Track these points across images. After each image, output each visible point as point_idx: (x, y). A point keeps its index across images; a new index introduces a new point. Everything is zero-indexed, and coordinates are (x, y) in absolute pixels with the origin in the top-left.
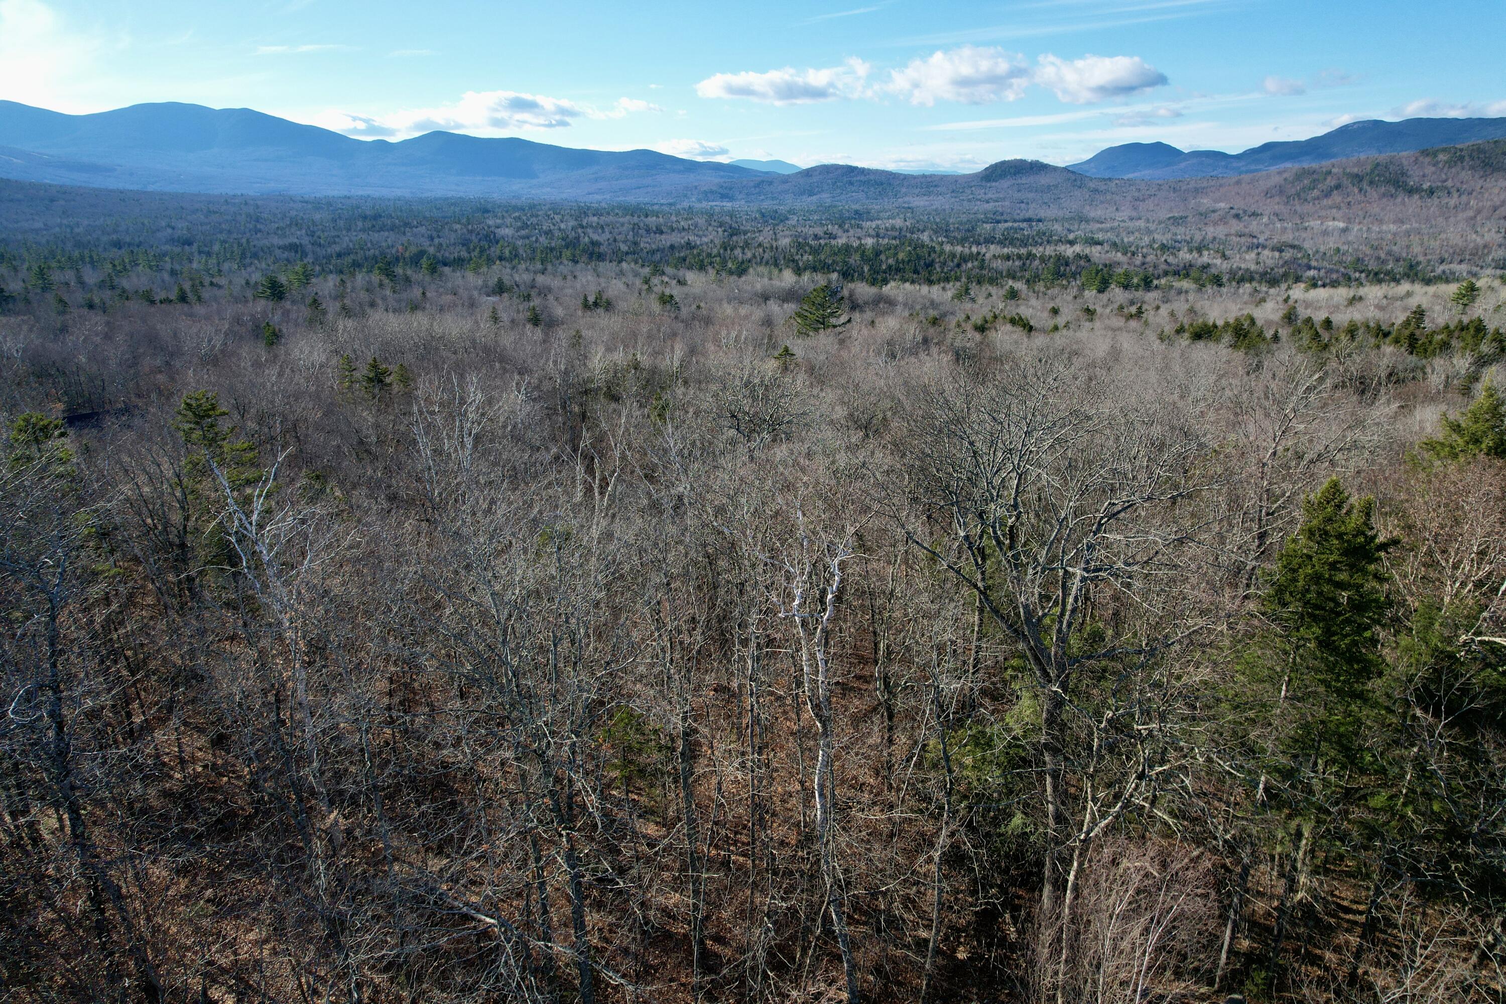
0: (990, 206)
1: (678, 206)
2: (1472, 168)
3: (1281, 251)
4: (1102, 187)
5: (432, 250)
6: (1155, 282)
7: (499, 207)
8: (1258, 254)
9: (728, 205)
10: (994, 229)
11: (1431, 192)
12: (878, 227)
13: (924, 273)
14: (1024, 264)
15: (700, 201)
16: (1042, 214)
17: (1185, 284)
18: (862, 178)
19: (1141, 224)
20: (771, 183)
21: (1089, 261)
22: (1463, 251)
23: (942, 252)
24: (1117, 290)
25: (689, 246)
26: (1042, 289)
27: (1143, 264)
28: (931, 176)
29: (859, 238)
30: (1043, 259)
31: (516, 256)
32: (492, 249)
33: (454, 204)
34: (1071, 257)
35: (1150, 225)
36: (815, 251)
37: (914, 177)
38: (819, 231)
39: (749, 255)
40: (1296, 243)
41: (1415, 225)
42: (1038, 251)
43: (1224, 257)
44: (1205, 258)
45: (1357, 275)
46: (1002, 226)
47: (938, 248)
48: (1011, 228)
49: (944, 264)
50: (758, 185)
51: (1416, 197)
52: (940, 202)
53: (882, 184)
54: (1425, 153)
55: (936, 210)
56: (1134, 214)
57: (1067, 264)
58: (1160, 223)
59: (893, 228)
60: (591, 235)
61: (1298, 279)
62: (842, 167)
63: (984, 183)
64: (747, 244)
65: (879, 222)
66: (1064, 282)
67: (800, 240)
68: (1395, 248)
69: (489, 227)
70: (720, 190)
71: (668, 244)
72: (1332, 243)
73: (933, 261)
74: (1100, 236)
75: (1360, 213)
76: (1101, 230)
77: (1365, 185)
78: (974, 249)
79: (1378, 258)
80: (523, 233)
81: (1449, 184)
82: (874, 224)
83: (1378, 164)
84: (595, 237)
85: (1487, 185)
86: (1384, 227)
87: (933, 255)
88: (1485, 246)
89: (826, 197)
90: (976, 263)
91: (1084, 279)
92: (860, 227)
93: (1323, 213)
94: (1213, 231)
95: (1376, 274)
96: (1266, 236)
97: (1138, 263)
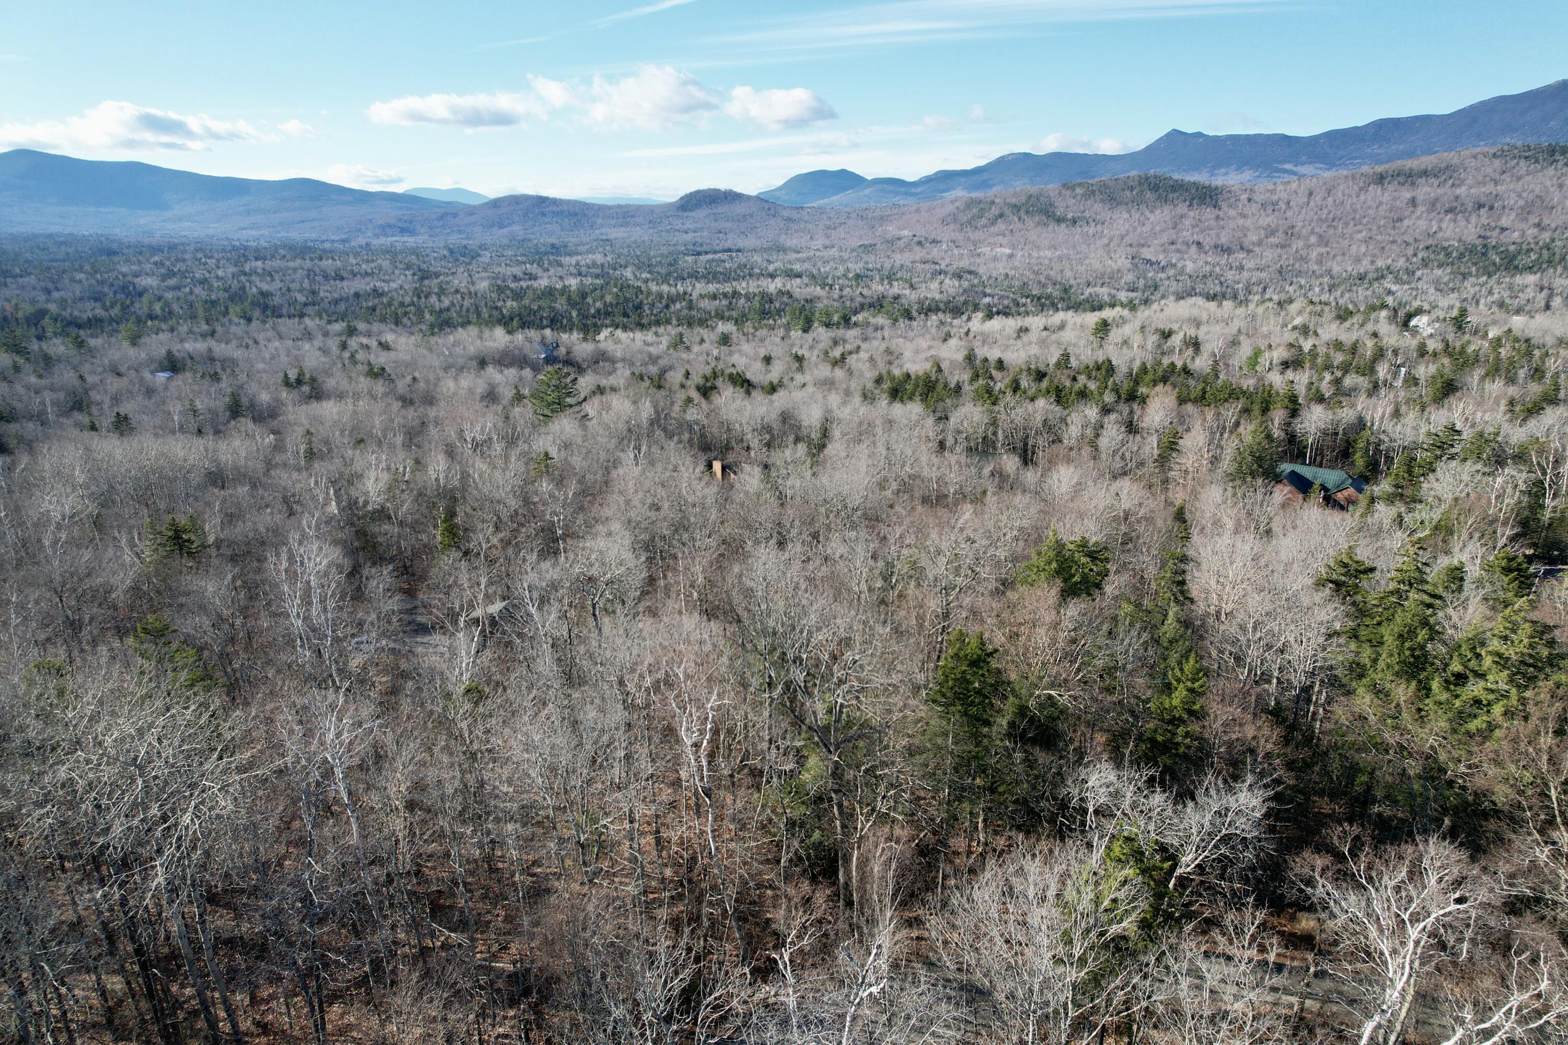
0: (689, 237)
1: (353, 244)
2: (1102, 201)
3: (960, 277)
4: (795, 215)
5: (53, 307)
6: (854, 319)
7: (129, 247)
8: (941, 283)
9: (410, 241)
10: (696, 262)
11: (1074, 221)
12: (577, 264)
13: (634, 317)
14: (731, 303)
15: (377, 236)
16: (741, 243)
17: (880, 320)
18: (555, 209)
19: (834, 252)
20: (455, 215)
21: (791, 297)
22: (1102, 276)
23: (649, 293)
24: (820, 329)
25: (376, 293)
26: (751, 330)
27: (841, 297)
28: (627, 206)
29: (561, 278)
30: (748, 297)
31: (170, 313)
32: (137, 305)
33: (65, 243)
34: (774, 292)
35: (843, 254)
36: (518, 295)
37: (610, 207)
38: (517, 271)
39: (446, 303)
40: (973, 269)
41: (1065, 251)
42: (742, 287)
43: (912, 287)
44: (896, 289)
45: (1024, 300)
46: (704, 258)
47: (644, 288)
48: (713, 260)
49: (652, 305)
50: (442, 217)
51: (1063, 226)
52: (638, 233)
53: (576, 215)
54: (1066, 186)
55: (635, 242)
56: (827, 242)
57: (771, 302)
58: (853, 250)
59: (594, 264)
60: (258, 284)
61: (976, 308)
62: (532, 197)
63: (680, 213)
64: (442, 292)
65: (579, 258)
66: (771, 322)
67: (499, 282)
68: (1051, 273)
69: (124, 276)
70: (399, 224)
71: (352, 292)
72: (1001, 268)
73: (641, 303)
74: (797, 267)
75: (1022, 240)
76: (798, 260)
77: (1022, 213)
78: (680, 289)
79: (1040, 282)
80: (172, 282)
81: (1087, 214)
82: (573, 260)
83: (1031, 196)
84: (265, 287)
85: (1115, 217)
86: (1042, 254)
87: (641, 297)
88: (1119, 271)
89: (518, 230)
90: (684, 304)
91: (788, 318)
92: (560, 265)
93: (992, 240)
94: (900, 259)
95: (1039, 299)
96: (947, 261)
97: (836, 296)
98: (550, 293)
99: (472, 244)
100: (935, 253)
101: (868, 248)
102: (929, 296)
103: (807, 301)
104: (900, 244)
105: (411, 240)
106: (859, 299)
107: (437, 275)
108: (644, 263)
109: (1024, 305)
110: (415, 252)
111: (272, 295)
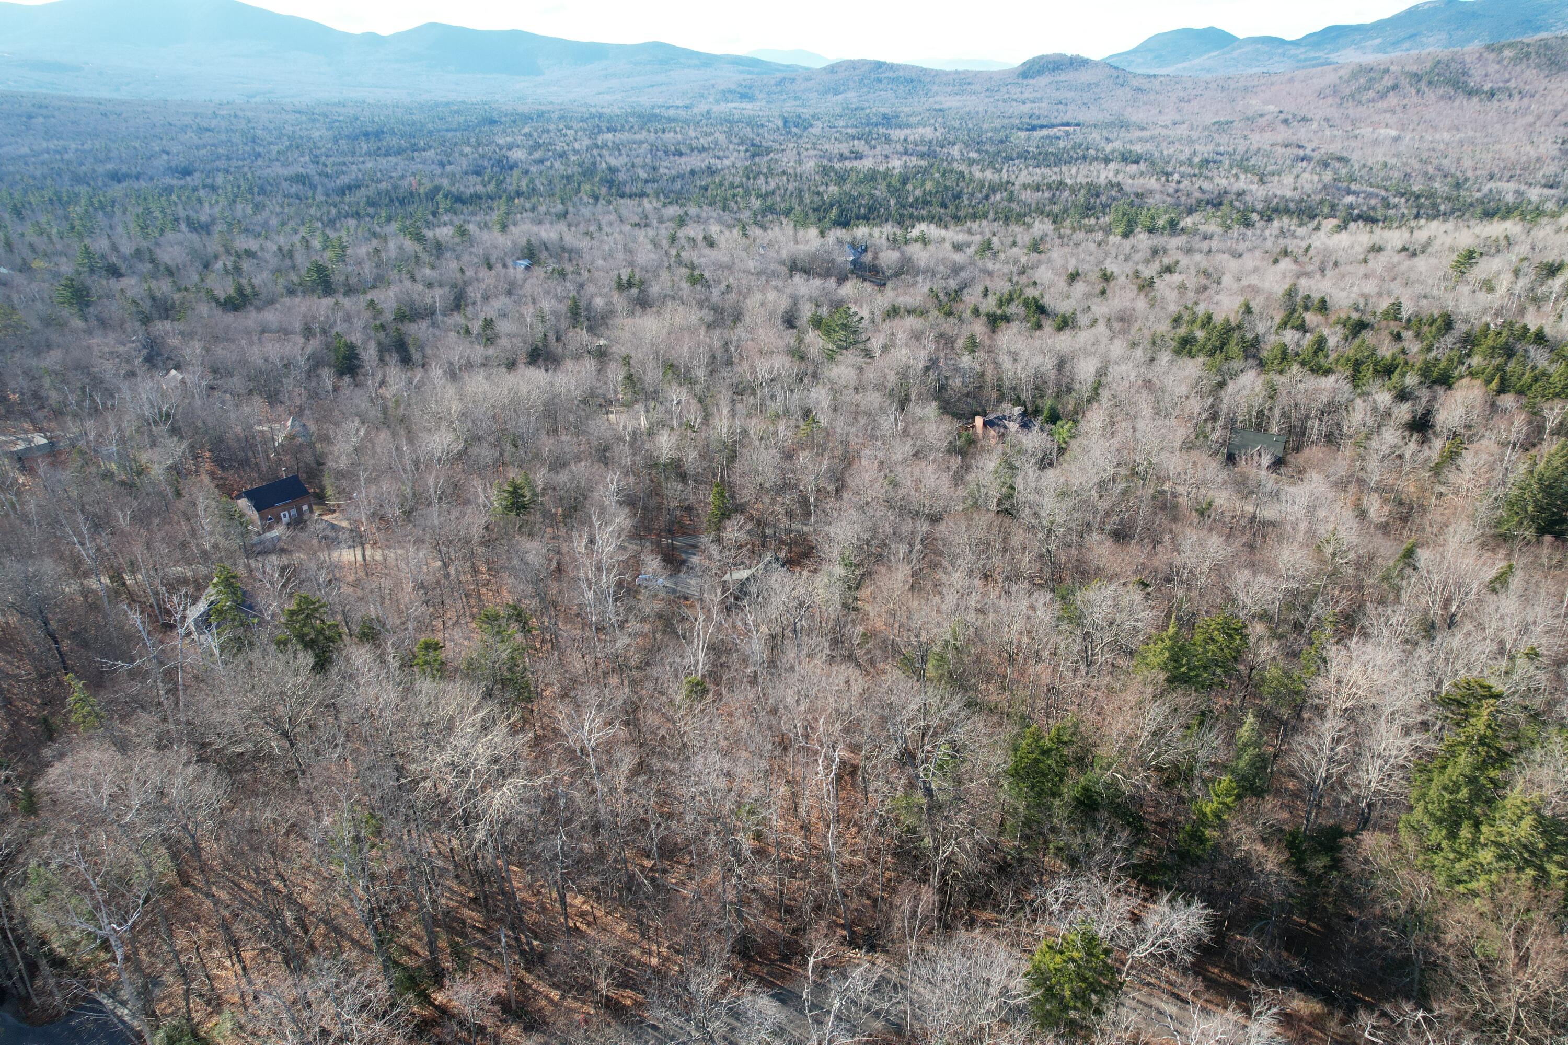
0: (1026, 108)
1: (695, 110)
2: (1538, 66)
3: (1325, 167)
4: (1145, 84)
5: (445, 182)
6: (1183, 222)
7: (506, 116)
8: (1299, 175)
9: (748, 108)
10: (1028, 139)
11: (1492, 94)
12: (906, 139)
13: (951, 209)
14: (1054, 195)
15: (717, 102)
16: (1081, 116)
17: (1213, 225)
18: (891, 74)
19: (1183, 130)
20: (793, 81)
21: (1121, 189)
22: (1514, 166)
23: (971, 179)
24: (1142, 235)
25: (711, 171)
26: (1069, 231)
28: (964, 73)
29: (886, 157)
30: (1074, 189)
31: (534, 189)
32: (508, 181)
33: (458, 112)
34: (1104, 183)
35: (1193, 133)
36: (841, 178)
37: (946, 73)
38: (844, 148)
40: (1345, 154)
41: (1470, 133)
42: (1070, 174)
43: (1262, 181)
44: (1242, 183)
45: (1397, 199)
46: (1038, 134)
47: (967, 173)
48: (1047, 137)
49: (972, 195)
50: (780, 82)
51: (1475, 99)
52: (973, 103)
53: (912, 81)
54: (1490, 48)
55: (968, 113)
56: (1178, 118)
58: (1205, 128)
59: (922, 140)
60: (608, 158)
62: (869, 62)
63: (1020, 81)
64: (770, 172)
65: (909, 131)
66: (1092, 221)
67: (825, 162)
68: (1445, 162)
69: (500, 148)
71: (689, 169)
76: (1141, 139)
77: (1423, 85)
78: (1005, 175)
80: (537, 155)
81: (1512, 84)
82: (902, 135)
83: (1439, 62)
84: (613, 162)
87: (962, 184)
90: (1005, 194)
91: (1111, 217)
92: (888, 139)
93: (1376, 118)
94: (1258, 140)
95: (1418, 197)
96: (1314, 145)
97: (1171, 190)
98: (872, 177)
99: (806, 112)
100: (1302, 133)
101: (1223, 126)
102: (1279, 193)
103: (1137, 195)
104: (1262, 122)
105: (749, 106)
106: (1197, 195)
107: (768, 151)
108: (973, 140)
109: (1395, 206)
110: (751, 122)
111: (618, 171)
